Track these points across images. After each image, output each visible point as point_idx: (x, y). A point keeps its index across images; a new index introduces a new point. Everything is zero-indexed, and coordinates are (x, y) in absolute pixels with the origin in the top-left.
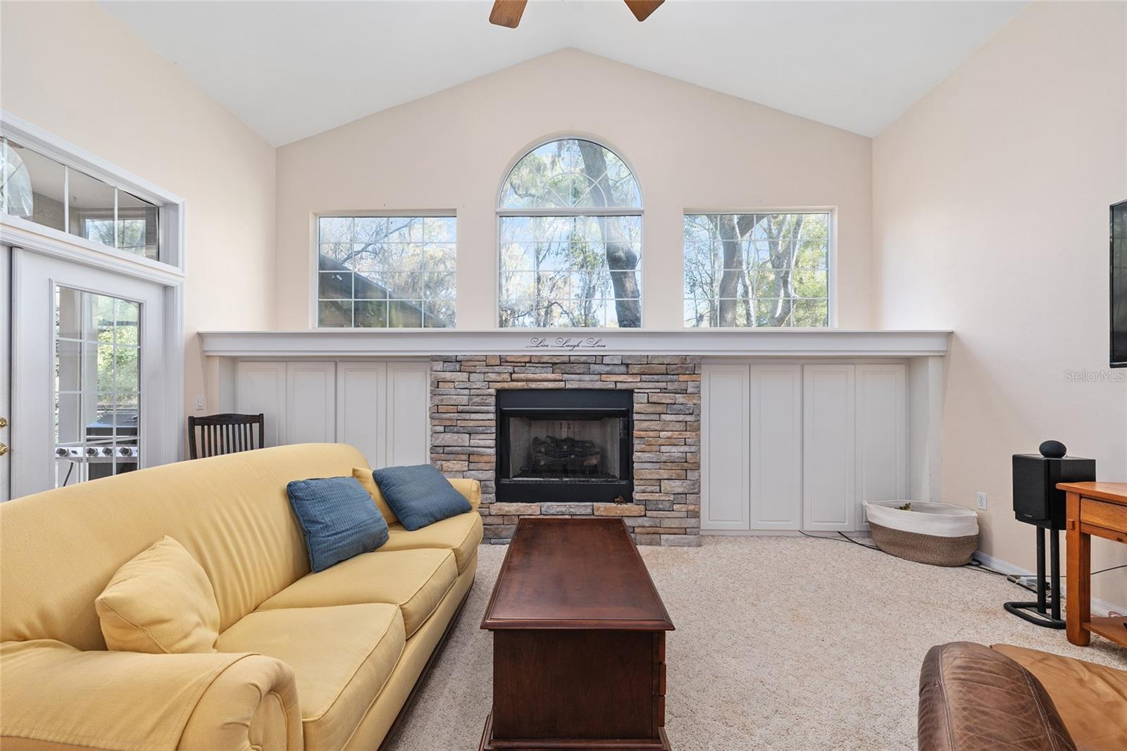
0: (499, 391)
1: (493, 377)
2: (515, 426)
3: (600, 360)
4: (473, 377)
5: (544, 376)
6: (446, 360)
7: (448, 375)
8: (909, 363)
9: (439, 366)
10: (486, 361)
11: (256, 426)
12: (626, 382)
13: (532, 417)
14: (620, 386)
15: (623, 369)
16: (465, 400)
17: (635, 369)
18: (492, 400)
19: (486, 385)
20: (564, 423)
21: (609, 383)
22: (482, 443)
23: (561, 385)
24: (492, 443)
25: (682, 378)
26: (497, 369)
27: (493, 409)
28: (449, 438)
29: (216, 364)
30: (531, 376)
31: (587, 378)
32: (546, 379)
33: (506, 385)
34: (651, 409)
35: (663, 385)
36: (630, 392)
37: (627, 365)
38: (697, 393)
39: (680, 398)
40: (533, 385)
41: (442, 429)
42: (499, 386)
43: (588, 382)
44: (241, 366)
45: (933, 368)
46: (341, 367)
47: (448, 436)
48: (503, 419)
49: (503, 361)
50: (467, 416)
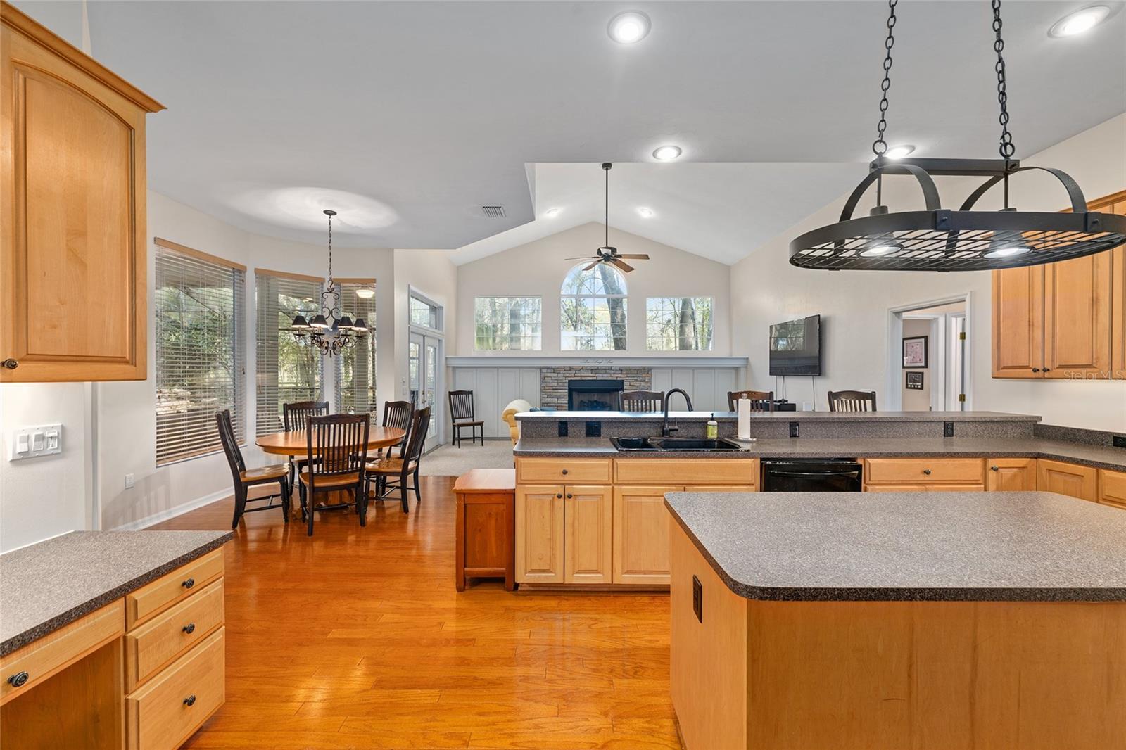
0: (569, 381)
1: (567, 375)
2: (575, 395)
3: (610, 368)
4: (559, 375)
5: (588, 375)
6: (548, 368)
7: (549, 375)
8: (736, 369)
9: (545, 371)
10: (564, 369)
11: (470, 395)
12: (620, 377)
13: (580, 391)
14: (618, 379)
15: (620, 372)
16: (556, 384)
17: (625, 372)
18: (567, 385)
19: (564, 379)
20: (596, 394)
21: (614, 377)
22: (563, 402)
23: (595, 378)
24: (567, 402)
25: (643, 375)
26: (569, 372)
27: (567, 388)
28: (549, 400)
29: (451, 369)
30: (583, 375)
31: (605, 375)
32: (589, 376)
33: (572, 379)
34: (631, 388)
35: (635, 378)
36: (623, 381)
37: (622, 370)
38: (650, 381)
39: (642, 384)
40: (583, 378)
41: (546, 396)
42: (570, 379)
43: (606, 377)
44: (458, 370)
45: (742, 371)
46: (500, 370)
47: (549, 399)
48: (571, 391)
49: (571, 368)
50: (557, 391)
